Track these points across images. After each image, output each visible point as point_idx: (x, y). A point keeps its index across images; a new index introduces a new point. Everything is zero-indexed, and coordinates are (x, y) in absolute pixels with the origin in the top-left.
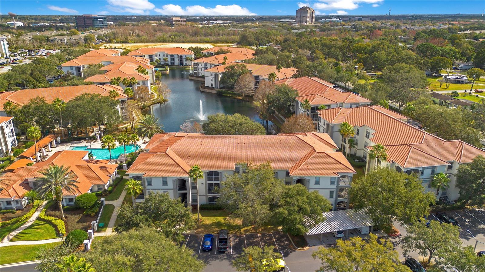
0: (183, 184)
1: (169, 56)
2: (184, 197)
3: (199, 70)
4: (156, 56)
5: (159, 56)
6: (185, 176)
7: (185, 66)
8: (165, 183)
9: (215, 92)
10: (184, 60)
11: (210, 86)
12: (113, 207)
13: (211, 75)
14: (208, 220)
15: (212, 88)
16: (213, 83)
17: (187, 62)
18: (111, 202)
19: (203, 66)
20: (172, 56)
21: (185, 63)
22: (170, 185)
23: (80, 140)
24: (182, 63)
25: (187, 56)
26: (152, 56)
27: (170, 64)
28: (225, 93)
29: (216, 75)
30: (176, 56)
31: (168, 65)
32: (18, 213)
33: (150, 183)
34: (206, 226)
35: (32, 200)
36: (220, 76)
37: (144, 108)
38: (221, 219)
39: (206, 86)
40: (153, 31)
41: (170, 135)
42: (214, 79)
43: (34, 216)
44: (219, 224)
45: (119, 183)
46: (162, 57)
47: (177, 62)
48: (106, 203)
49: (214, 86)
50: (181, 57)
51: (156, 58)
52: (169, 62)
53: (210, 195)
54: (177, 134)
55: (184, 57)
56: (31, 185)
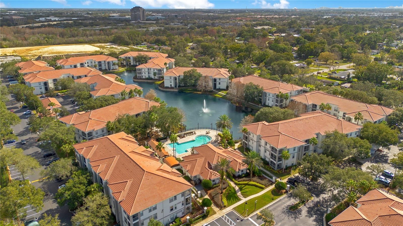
1: (97, 63)
3: (142, 74)
4: (86, 64)
5: (88, 63)
7: (112, 70)
9: (175, 90)
11: (170, 86)
13: (171, 78)
15: (172, 88)
16: (172, 83)
17: (114, 67)
19: (147, 70)
21: (112, 67)
25: (113, 62)
26: (82, 64)
28: (185, 90)
29: (175, 78)
30: (103, 62)
39: (166, 87)
42: (172, 81)
46: (90, 64)
49: (173, 86)
50: (109, 63)
55: (111, 63)
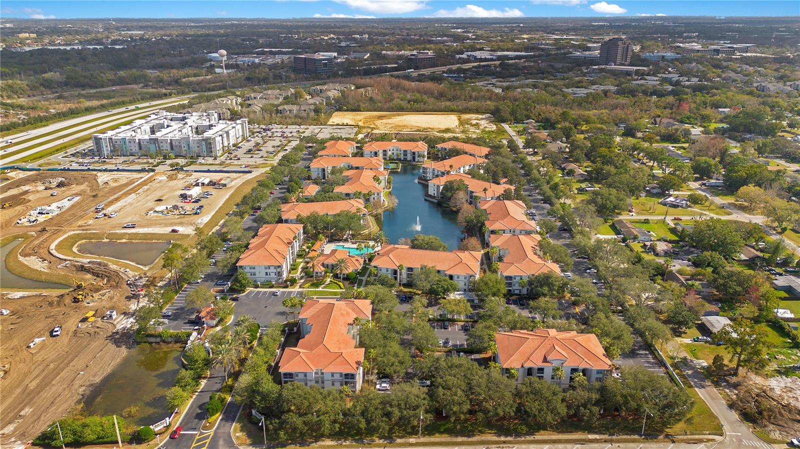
0: (395, 272)
1: (402, 152)
2: (396, 278)
3: (427, 173)
4: (390, 151)
5: (393, 151)
6: (397, 268)
7: (417, 162)
8: (387, 271)
9: (436, 201)
10: (416, 156)
11: (432, 195)
12: (362, 280)
13: (434, 186)
14: (406, 290)
15: (434, 197)
16: (435, 192)
17: (419, 158)
18: (361, 278)
19: (431, 171)
20: (405, 151)
21: (417, 159)
22: (390, 272)
23: (339, 240)
24: (414, 158)
25: (420, 153)
26: (386, 150)
27: (402, 159)
28: (443, 203)
29: (438, 187)
30: (409, 152)
31: (400, 160)
32: (321, 278)
33: (381, 270)
34: (404, 292)
35: (326, 272)
36: (441, 187)
37: (377, 216)
38: (411, 290)
39: (429, 195)
40: (389, 88)
41: (392, 246)
42: (436, 190)
43: (328, 280)
44: (410, 292)
45: (365, 269)
46: (395, 152)
47: (409, 157)
48: (359, 278)
49: (436, 195)
50: (414, 153)
51: (389, 153)
52: (402, 157)
53: (408, 279)
54: (396, 246)
55: (417, 153)
56: (325, 266)
